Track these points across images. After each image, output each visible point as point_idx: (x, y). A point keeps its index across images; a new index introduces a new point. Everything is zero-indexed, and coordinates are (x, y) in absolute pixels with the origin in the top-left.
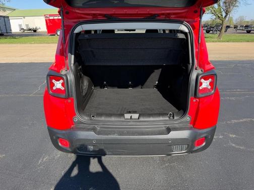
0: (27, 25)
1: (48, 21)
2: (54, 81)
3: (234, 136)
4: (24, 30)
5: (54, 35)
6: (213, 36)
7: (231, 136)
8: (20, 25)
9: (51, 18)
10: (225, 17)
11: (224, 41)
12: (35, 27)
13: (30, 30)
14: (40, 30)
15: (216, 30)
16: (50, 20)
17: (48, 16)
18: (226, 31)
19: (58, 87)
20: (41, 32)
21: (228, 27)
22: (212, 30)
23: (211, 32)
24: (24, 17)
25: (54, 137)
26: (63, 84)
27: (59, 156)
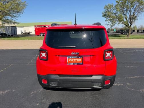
0: (25, 31)
1: (36, 29)
2: (42, 53)
3: (129, 84)
4: (24, 33)
5: (39, 36)
6: (125, 36)
7: (128, 84)
8: (21, 31)
9: (37, 27)
10: (131, 25)
11: (131, 39)
12: (29, 32)
13: (26, 33)
14: (31, 33)
15: (126, 33)
16: (37, 28)
17: (36, 26)
18: (132, 33)
19: (43, 56)
20: (32, 34)
21: (134, 31)
22: (124, 33)
23: (124, 34)
24: (24, 27)
25: (40, 79)
26: (46, 55)
27: (41, 91)
